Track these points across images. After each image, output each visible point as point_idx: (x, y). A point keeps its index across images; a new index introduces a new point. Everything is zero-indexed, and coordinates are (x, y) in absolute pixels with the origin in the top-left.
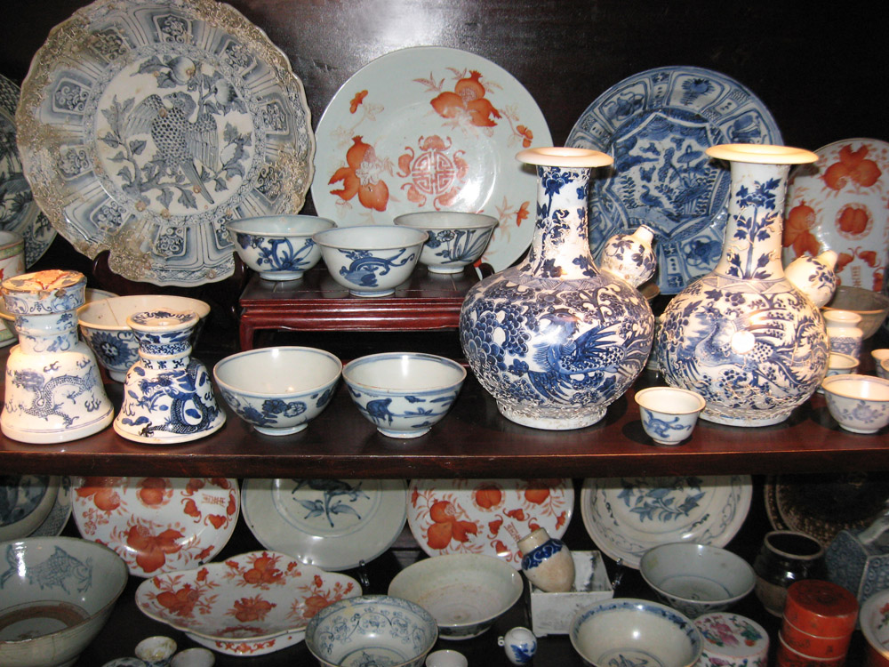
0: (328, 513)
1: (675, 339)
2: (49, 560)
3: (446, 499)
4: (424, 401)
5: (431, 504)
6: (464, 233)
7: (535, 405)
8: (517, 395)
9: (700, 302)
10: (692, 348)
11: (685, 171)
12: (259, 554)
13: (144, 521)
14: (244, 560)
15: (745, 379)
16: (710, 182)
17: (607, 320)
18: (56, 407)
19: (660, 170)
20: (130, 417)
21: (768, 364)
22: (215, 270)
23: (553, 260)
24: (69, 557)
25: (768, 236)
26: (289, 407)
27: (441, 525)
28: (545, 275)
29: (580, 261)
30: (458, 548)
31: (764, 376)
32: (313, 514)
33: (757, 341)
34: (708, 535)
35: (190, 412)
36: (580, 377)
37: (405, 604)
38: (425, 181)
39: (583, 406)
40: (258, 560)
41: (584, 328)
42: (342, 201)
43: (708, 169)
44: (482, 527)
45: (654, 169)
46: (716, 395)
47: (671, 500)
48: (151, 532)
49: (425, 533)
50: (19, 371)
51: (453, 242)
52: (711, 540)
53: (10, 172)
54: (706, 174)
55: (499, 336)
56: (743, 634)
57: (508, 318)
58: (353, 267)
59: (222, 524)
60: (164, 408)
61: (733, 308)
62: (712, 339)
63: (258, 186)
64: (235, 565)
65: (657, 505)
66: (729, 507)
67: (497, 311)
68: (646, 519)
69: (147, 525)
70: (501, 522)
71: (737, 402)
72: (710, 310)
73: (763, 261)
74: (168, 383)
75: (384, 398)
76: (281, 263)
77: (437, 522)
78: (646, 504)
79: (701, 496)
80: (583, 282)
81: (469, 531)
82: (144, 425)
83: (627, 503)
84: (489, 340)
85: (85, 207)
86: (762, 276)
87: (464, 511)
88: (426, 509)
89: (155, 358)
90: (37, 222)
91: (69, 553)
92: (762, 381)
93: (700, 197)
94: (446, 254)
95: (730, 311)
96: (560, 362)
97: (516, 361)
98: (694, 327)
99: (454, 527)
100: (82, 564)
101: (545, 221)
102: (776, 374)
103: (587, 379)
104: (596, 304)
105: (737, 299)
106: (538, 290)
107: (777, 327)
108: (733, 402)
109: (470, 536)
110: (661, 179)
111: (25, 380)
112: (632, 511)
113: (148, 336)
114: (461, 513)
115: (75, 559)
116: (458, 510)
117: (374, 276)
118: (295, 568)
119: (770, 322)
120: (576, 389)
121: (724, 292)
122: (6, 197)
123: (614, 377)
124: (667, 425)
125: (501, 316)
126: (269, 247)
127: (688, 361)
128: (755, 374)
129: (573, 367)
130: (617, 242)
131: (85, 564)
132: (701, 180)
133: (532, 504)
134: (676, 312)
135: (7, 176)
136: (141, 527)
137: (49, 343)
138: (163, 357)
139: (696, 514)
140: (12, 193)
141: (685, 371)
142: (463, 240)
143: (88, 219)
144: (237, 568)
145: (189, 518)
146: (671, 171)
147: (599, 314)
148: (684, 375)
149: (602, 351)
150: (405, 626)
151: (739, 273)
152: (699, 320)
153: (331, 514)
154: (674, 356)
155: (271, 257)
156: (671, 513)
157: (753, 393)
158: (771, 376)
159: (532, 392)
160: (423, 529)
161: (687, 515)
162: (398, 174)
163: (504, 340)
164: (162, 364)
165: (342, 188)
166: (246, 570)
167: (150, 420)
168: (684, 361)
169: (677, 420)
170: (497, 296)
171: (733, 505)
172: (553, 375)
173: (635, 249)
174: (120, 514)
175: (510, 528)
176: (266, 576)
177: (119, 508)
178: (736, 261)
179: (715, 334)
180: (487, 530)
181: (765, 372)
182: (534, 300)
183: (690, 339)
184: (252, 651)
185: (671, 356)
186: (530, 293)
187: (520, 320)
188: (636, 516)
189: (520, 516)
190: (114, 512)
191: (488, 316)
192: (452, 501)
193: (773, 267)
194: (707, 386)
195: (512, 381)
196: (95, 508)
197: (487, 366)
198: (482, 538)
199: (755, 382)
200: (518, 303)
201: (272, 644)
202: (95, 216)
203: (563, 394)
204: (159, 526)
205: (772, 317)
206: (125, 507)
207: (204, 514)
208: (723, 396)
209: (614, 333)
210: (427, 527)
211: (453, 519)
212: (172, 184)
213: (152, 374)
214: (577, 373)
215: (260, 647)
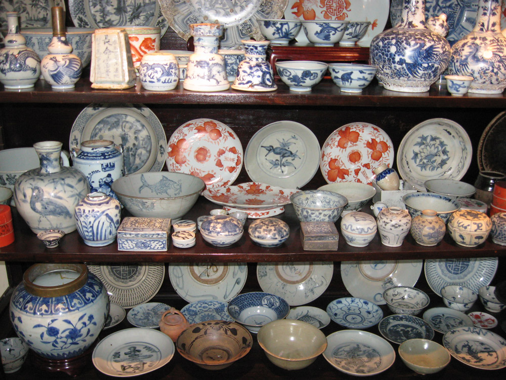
0: (281, 166)
1: (458, 57)
2: (160, 182)
3: (336, 158)
4: (365, 73)
5: (329, 160)
6: (359, 24)
7: (406, 79)
8: (399, 75)
9: (468, 42)
10: (466, 59)
11: (444, 8)
12: (252, 183)
13: (197, 169)
14: (245, 185)
15: (489, 70)
16: (455, 13)
17: (436, 42)
18: (213, 76)
19: (434, 7)
20: (243, 82)
21: (498, 63)
22: (241, 46)
23: (412, 22)
24: (169, 180)
25: (496, 14)
26: (312, 75)
27: (333, 171)
28: (409, 27)
29: (422, 22)
30: (340, 182)
31: (496, 68)
32: (274, 167)
33: (493, 54)
34: (451, 177)
35: (268, 79)
36: (426, 65)
37: (329, 193)
38: (331, 10)
39: (425, 80)
40: (251, 185)
41: (428, 45)
42: (296, 17)
43: (454, 7)
44: (351, 172)
45: (431, 6)
46: (476, 78)
47: (435, 161)
48: (200, 174)
49: (327, 174)
50: (198, 60)
51: (354, 28)
52: (453, 178)
53: (144, 3)
54: (454, 9)
55: (393, 49)
56: (476, 204)
57: (397, 42)
58: (321, 31)
59: (233, 170)
60: (259, 76)
61: (483, 42)
62: (475, 54)
63: (260, 9)
64: (242, 187)
65: (429, 163)
66: (461, 163)
67: (392, 40)
68: (424, 170)
69: (198, 171)
70: (360, 170)
71: (485, 80)
72: (473, 44)
73: (494, 25)
74: (261, 66)
75: (350, 71)
76: (284, 34)
77: (331, 169)
78: (423, 163)
79: (448, 159)
80: (424, 30)
81: (345, 174)
82: (250, 84)
83: (416, 162)
84: (388, 51)
85: (182, 17)
86: (493, 31)
87: (344, 164)
88: (327, 163)
89: (254, 56)
90: (157, 25)
91: (169, 178)
92: (495, 70)
93: (450, 20)
94: (350, 34)
95: (481, 44)
96: (419, 58)
97: (401, 59)
98: (466, 51)
99: (339, 172)
100: (176, 183)
101: (409, 6)
102: (501, 67)
103: (429, 66)
104: (431, 37)
105: (484, 39)
106: (407, 32)
107: (501, 49)
108: (483, 80)
109: (346, 176)
110: (434, 11)
111: (201, 64)
112: (417, 166)
113: (253, 46)
114: (342, 165)
115: (172, 181)
116: (341, 163)
117: (329, 35)
118: (269, 188)
119: (498, 47)
120: (424, 71)
121: (478, 37)
122: (141, 14)
123: (438, 67)
124: (460, 86)
125: (394, 41)
126: (280, 26)
127: (464, 65)
128: (493, 67)
129: (424, 61)
130: (433, 19)
131: (177, 182)
132: (451, 12)
133: (374, 161)
134: (457, 48)
135: (142, 5)
136: (196, 172)
137: (210, 49)
138: (258, 56)
139: (445, 167)
140: (144, 12)
141: (463, 70)
142: (358, 28)
143: (183, 22)
144: (243, 188)
145: (218, 168)
146: (438, 8)
147: (433, 40)
148: (462, 71)
149: (434, 54)
150: (329, 202)
151: (484, 30)
152: (468, 48)
153: (282, 167)
154: (458, 64)
155: (280, 31)
156: (435, 167)
157: (491, 76)
158: (499, 68)
159: (406, 73)
160: (326, 172)
161: (442, 168)
162: (320, 6)
163: (396, 50)
164: (257, 59)
165: (296, 11)
166: (247, 189)
167: (253, 82)
168: (463, 65)
169: (464, 83)
170: (390, 35)
171: (463, 161)
172: (416, 64)
173: (441, 22)
174: (186, 166)
175: (364, 173)
176: (256, 191)
177: (186, 163)
178: (483, 25)
179: (476, 52)
180: (353, 174)
181: (497, 67)
182: (407, 35)
183: (465, 56)
184: (260, 216)
185: (456, 64)
186: (404, 33)
187: (403, 42)
188: (419, 168)
189: (369, 167)
190: (183, 165)
191: (388, 42)
192: (338, 159)
193: (497, 28)
194: (472, 74)
195: (397, 68)
196: (175, 163)
197: (387, 63)
198: (351, 177)
199: (493, 71)
200: (401, 36)
201: (268, 213)
202: (186, 21)
203: (418, 73)
204: (204, 172)
205: (499, 45)
206: (188, 162)
207: (225, 166)
208: (479, 78)
209: (439, 48)
210: (327, 171)
211: (338, 168)
212: (220, 8)
213: (253, 63)
214: (425, 63)
215: (263, 214)
